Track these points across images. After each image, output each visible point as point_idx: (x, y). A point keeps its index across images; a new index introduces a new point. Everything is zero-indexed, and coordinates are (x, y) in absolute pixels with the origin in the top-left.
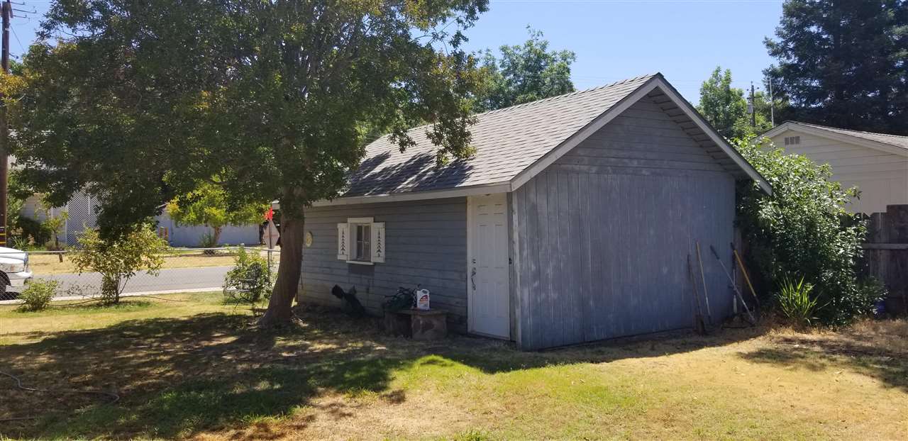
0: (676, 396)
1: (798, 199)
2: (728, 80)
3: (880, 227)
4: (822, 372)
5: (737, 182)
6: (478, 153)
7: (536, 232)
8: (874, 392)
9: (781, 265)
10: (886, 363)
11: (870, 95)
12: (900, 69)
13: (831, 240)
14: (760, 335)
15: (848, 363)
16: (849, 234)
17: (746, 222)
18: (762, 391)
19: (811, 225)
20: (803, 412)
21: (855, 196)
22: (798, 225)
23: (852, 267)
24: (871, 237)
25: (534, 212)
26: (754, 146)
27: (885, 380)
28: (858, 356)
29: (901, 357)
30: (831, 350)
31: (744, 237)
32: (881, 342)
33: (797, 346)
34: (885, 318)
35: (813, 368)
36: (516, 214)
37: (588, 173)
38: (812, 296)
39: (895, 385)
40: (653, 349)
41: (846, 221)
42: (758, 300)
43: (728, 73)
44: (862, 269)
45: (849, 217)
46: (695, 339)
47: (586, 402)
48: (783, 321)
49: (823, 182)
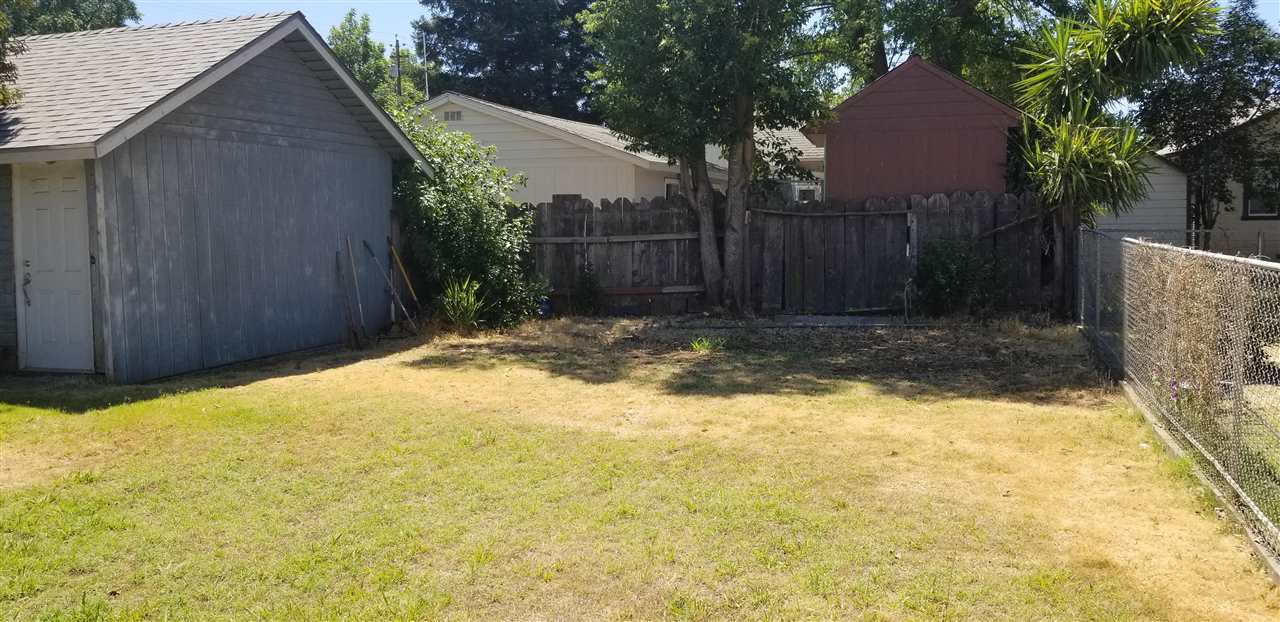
0: (340, 407)
1: (463, 185)
2: (366, 29)
3: (545, 219)
4: (493, 371)
5: (395, 162)
6: (24, 100)
7: (131, 218)
8: (543, 381)
9: (445, 262)
10: (553, 357)
11: (533, 69)
12: (564, 41)
13: (498, 233)
14: (422, 344)
15: (517, 360)
16: (515, 226)
17: (406, 209)
18: (433, 393)
19: (476, 215)
20: (478, 406)
21: (521, 183)
22: (464, 215)
23: (518, 262)
24: (536, 230)
25: (127, 189)
26: (412, 118)
27: (553, 371)
28: (526, 354)
29: (565, 351)
30: (499, 351)
31: (402, 230)
32: (548, 340)
33: (464, 350)
34: (550, 318)
35: (483, 367)
36: (102, 191)
37: (206, 139)
38: (478, 295)
39: (562, 373)
40: (299, 368)
41: (513, 212)
42: (419, 305)
43: (366, 19)
44: (529, 264)
45: (515, 208)
46: (348, 353)
47: (229, 426)
48: (447, 327)
49: (488, 166)
